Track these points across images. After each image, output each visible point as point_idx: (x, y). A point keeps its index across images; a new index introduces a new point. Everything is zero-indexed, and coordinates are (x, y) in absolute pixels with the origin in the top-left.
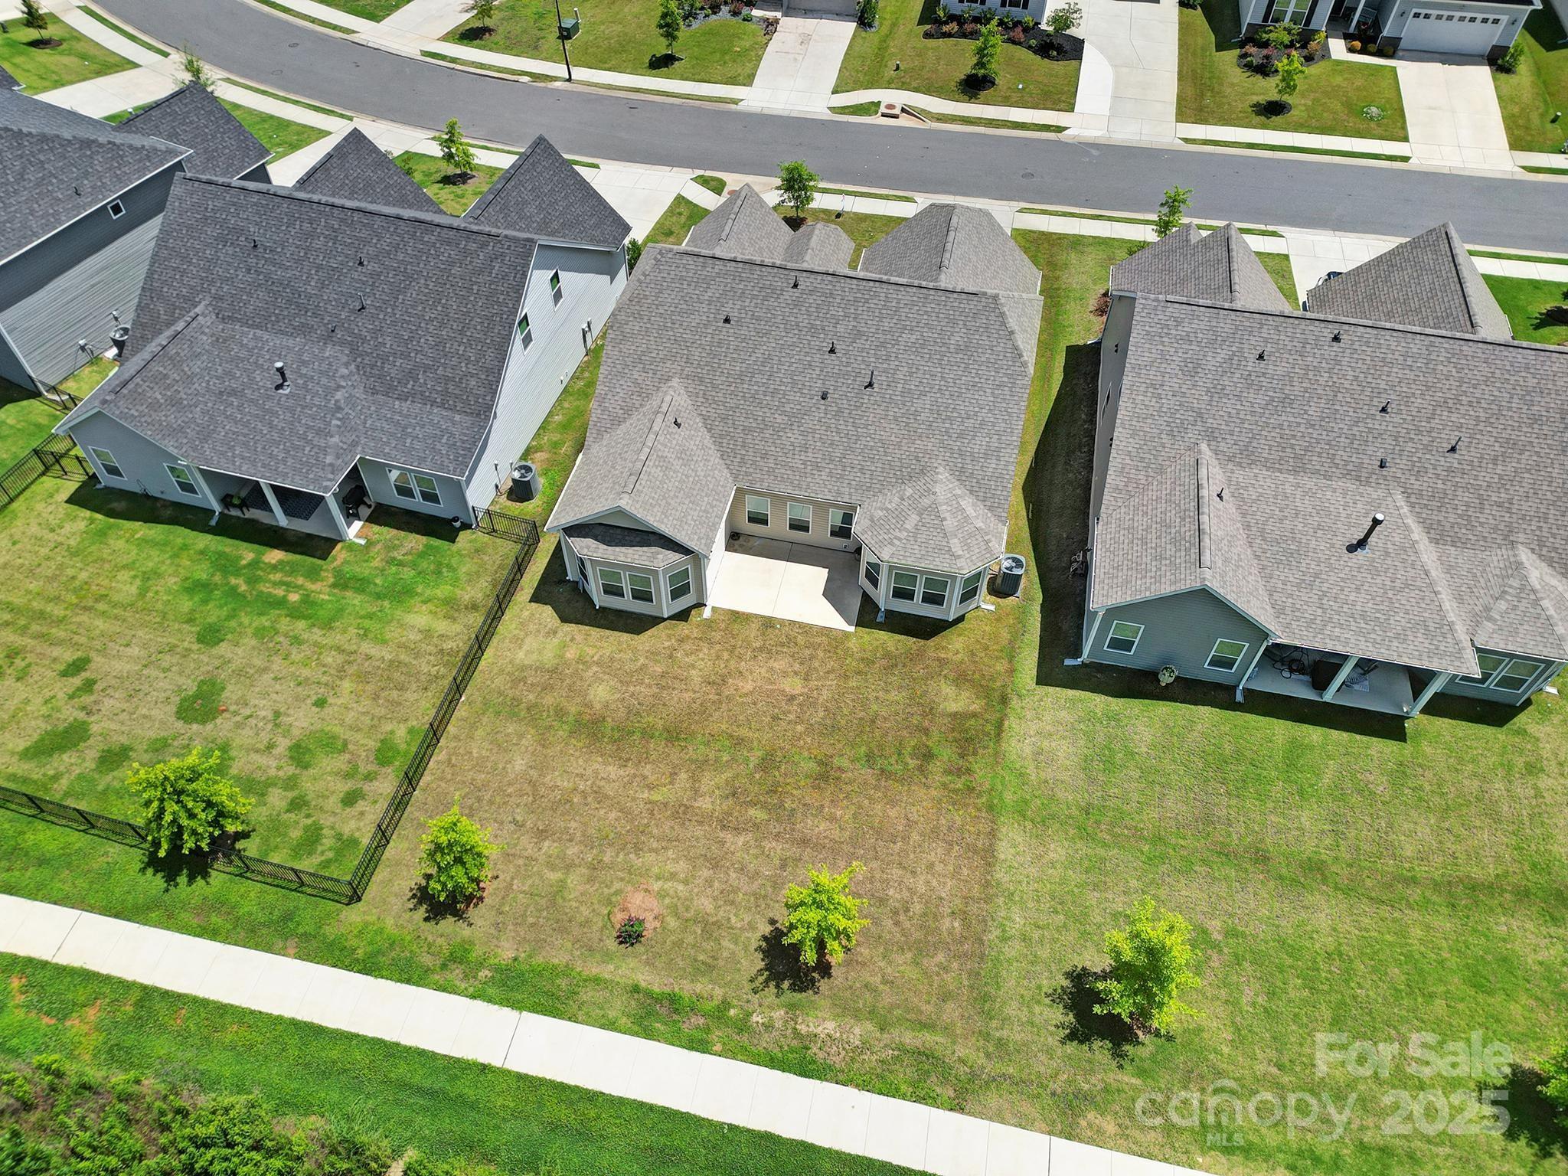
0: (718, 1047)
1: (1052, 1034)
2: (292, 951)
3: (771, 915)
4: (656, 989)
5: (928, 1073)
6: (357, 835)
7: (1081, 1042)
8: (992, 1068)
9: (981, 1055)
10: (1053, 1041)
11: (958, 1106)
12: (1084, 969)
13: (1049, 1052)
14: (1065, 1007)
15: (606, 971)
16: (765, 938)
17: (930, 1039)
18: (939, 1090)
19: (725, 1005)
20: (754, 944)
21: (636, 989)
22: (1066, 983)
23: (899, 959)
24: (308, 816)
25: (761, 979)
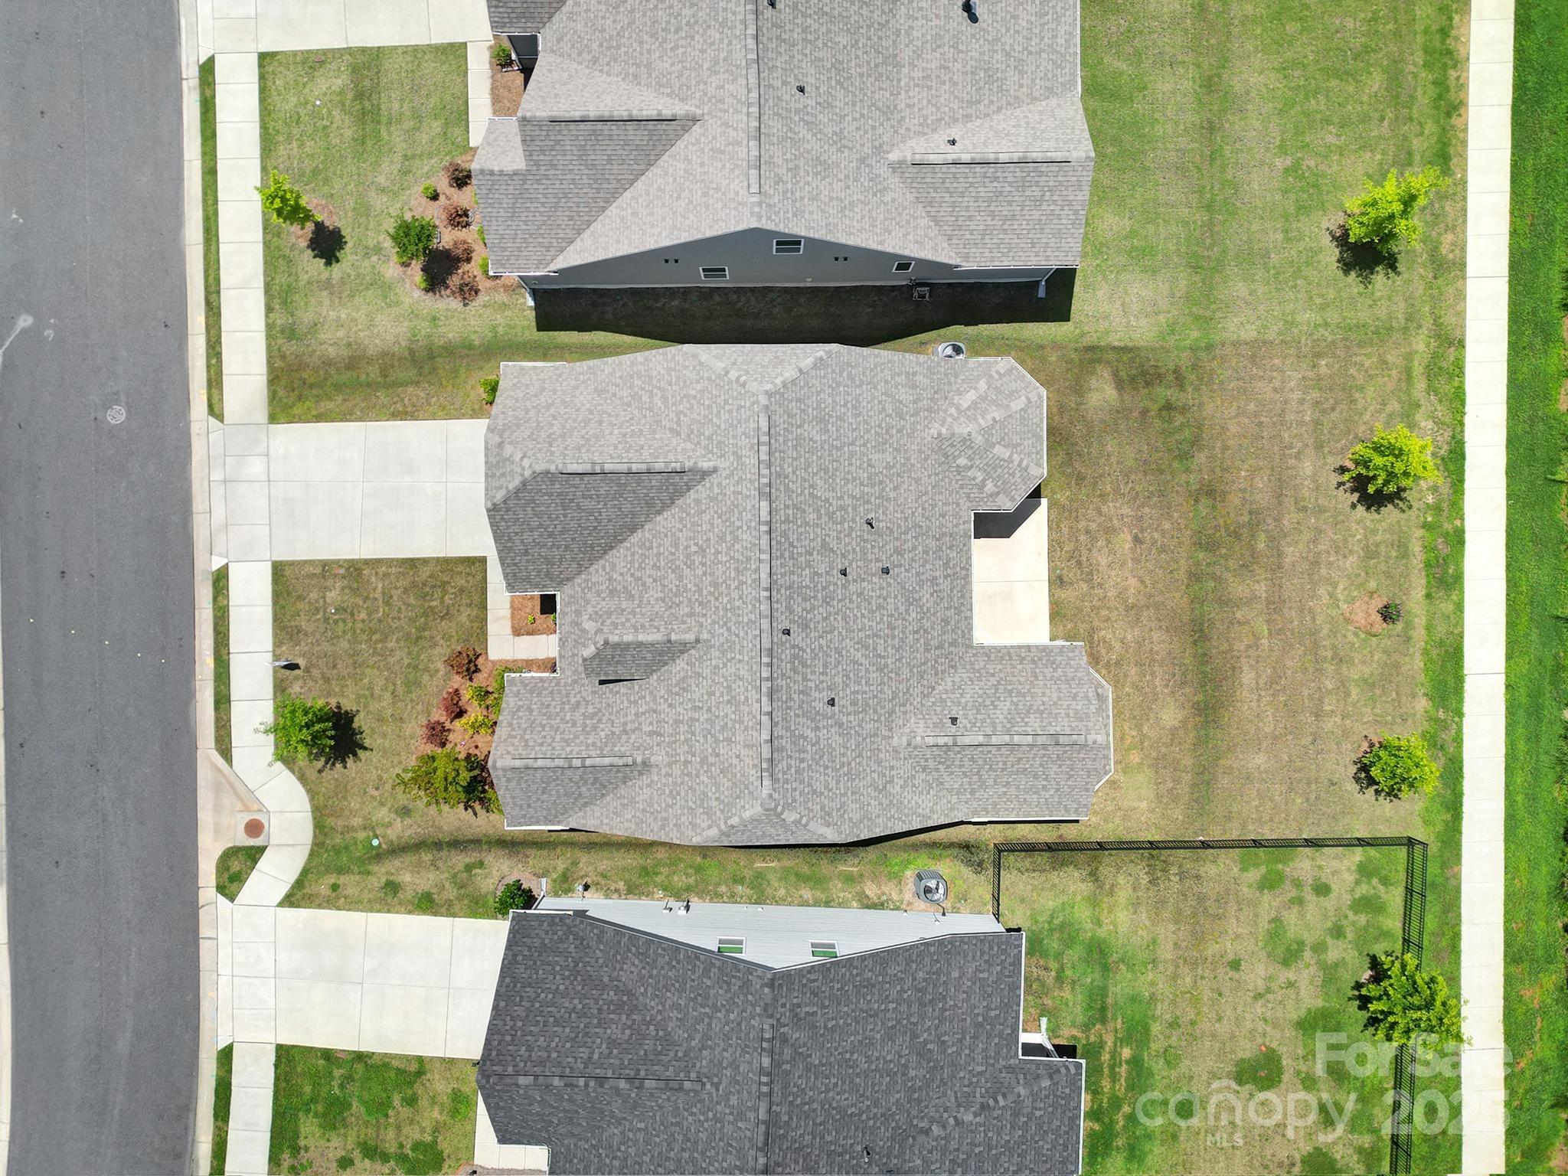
0: (1458, 523)
1: (1394, 282)
2: (1456, 869)
3: (1348, 509)
4: (1424, 581)
5: (1440, 368)
6: (1354, 868)
7: (1396, 260)
8: (1428, 322)
9: (1420, 332)
10: (1399, 280)
11: (1461, 344)
12: (1339, 261)
13: (1408, 282)
14: (1372, 273)
15: (1420, 622)
16: (1368, 508)
17: (1418, 369)
18: (1452, 359)
19: (1426, 526)
20: (1376, 516)
21: (1428, 596)
22: (1353, 274)
23: (1361, 403)
24: (1346, 917)
25: (1401, 504)
